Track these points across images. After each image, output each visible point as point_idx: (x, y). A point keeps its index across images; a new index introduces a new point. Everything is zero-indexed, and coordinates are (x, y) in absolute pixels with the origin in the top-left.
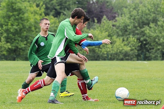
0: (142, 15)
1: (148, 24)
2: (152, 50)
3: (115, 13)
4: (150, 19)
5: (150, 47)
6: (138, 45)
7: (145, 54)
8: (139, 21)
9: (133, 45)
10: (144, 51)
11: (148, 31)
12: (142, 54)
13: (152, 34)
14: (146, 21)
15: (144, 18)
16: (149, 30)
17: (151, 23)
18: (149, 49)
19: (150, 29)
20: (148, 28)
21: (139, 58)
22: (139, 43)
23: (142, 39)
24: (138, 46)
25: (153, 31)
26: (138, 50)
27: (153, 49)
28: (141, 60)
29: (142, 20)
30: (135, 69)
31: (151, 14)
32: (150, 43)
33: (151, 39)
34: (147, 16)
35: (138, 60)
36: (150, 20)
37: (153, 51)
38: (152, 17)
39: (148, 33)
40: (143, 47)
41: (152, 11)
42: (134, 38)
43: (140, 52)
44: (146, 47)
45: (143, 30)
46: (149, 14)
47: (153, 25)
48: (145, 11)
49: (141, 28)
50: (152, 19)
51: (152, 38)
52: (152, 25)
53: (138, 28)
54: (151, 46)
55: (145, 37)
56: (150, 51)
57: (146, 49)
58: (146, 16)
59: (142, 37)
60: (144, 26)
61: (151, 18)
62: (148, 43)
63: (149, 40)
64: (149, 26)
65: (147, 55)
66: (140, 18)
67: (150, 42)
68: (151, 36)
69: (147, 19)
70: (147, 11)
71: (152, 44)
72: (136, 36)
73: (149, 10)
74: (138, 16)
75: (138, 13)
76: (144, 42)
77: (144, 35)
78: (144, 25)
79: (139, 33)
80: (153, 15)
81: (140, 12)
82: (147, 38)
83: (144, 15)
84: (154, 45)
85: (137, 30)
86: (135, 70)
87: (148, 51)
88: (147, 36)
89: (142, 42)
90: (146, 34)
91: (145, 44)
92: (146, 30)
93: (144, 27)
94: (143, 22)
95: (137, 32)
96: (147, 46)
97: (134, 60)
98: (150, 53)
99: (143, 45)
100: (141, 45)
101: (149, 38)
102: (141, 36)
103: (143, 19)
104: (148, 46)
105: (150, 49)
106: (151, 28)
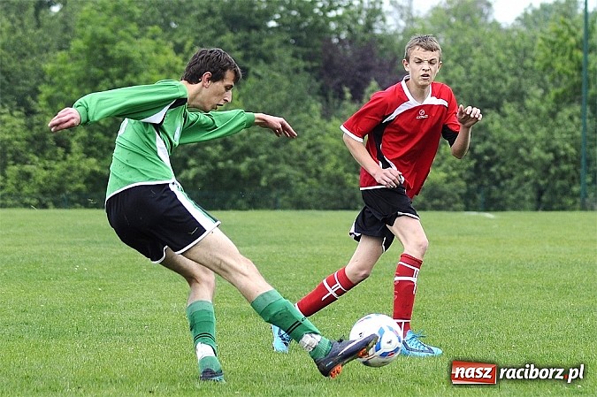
0: (481, 81)
1: (497, 106)
2: (507, 181)
4: (501, 91)
6: (467, 166)
7: (489, 193)
9: (455, 165)
10: (486, 182)
11: (497, 125)
12: (478, 192)
13: (509, 135)
14: (490, 98)
15: (486, 87)
16: (501, 123)
17: (505, 102)
18: (498, 177)
19: (503, 120)
20: (497, 116)
21: (471, 202)
22: (471, 159)
23: (479, 149)
24: (469, 169)
25: (511, 125)
26: (468, 181)
27: (511, 176)
28: (476, 209)
29: (480, 93)
30: (459, 235)
31: (507, 75)
32: (502, 160)
33: (504, 148)
34: (494, 82)
35: (467, 209)
36: (504, 94)
37: (510, 184)
38: (509, 84)
39: (498, 130)
40: (483, 170)
41: (508, 69)
43: (473, 186)
44: (492, 173)
46: (500, 77)
47: (512, 109)
48: (489, 69)
50: (508, 92)
51: (507, 145)
52: (509, 108)
55: (488, 144)
56: (502, 184)
57: (491, 176)
58: (490, 84)
59: (479, 143)
60: (486, 111)
61: (505, 89)
62: (497, 160)
63: (499, 151)
64: (498, 111)
65: (492, 196)
66: (474, 89)
67: (503, 157)
68: (505, 139)
69: (494, 93)
70: (494, 68)
73: (500, 65)
74: (470, 81)
75: (468, 73)
76: (486, 158)
77: (485, 139)
78: (487, 107)
80: (511, 80)
81: (475, 71)
82: (494, 147)
83: (485, 80)
84: (514, 167)
86: (461, 237)
87: (497, 184)
88: (493, 141)
89: (479, 157)
90: (490, 133)
91: (489, 164)
92: (492, 122)
93: (485, 114)
94: (482, 100)
96: (493, 169)
97: (455, 210)
98: (503, 189)
99: (481, 166)
100: (477, 165)
101: (499, 144)
102: (476, 140)
103: (483, 90)
104: (498, 169)
105: (503, 178)
106: (504, 115)
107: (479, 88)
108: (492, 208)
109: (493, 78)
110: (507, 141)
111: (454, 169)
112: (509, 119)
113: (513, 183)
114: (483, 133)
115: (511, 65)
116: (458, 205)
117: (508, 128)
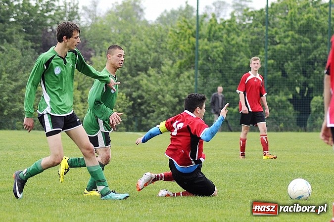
0: (136, 55)
1: (145, 70)
2: (151, 114)
3: (90, 50)
4: (148, 61)
5: (148, 108)
6: (128, 105)
7: (141, 121)
8: (130, 63)
9: (120, 105)
10: (139, 115)
11: (145, 81)
12: (134, 121)
13: (152, 87)
14: (142, 65)
15: (139, 58)
16: (147, 80)
17: (150, 68)
18: (146, 112)
19: (149, 78)
20: (146, 76)
21: (130, 126)
22: (130, 101)
23: (135, 95)
24: (129, 107)
25: (154, 82)
26: (128, 114)
27: (153, 111)
28: (132, 130)
29: (135, 62)
30: (121, 145)
31: (151, 52)
32: (148, 102)
33: (149, 94)
34: (144, 56)
35: (127, 131)
36: (149, 63)
37: (153, 116)
38: (152, 57)
39: (146, 85)
40: (137, 108)
41: (152, 48)
42: (121, 94)
43: (131, 117)
44: (142, 109)
45: (136, 79)
46: (147, 53)
47: (154, 72)
48: (141, 48)
49: (133, 76)
50: (152, 62)
51: (151, 93)
52: (152, 71)
53: (129, 76)
54: (150, 107)
55: (140, 92)
56: (148, 115)
57: (142, 111)
58: (142, 57)
59: (134, 92)
60: (139, 73)
61: (150, 60)
62: (145, 102)
63: (146, 97)
64: (146, 73)
65: (143, 123)
66: (132, 59)
67: (149, 100)
68: (149, 89)
69: (144, 62)
70: (144, 48)
71: (152, 104)
72: (125, 90)
73: (147, 46)
74: (129, 55)
75: (129, 50)
76: (139, 101)
77: (138, 89)
78: (139, 71)
79: (130, 84)
80: (154, 55)
81: (132, 49)
82: (144, 94)
83: (139, 54)
84: (155, 106)
85: (127, 79)
86: (122, 146)
87: (145, 116)
88: (143, 91)
89: (134, 100)
90: (141, 86)
91: (141, 104)
92: (142, 80)
93: (138, 75)
94: (137, 66)
95: (126, 82)
96: (143, 107)
97: (120, 131)
98: (148, 118)
99: (136, 105)
100: (133, 105)
101: (146, 92)
102: (133, 90)
103: (137, 60)
104: (145, 107)
105: (149, 112)
106: (150, 76)
107: (135, 59)
108: (142, 130)
109: (143, 53)
110: (151, 91)
111: (120, 107)
112: (152, 78)
113: (155, 115)
114: (137, 86)
115: (153, 46)
116: (122, 128)
117: (152, 83)
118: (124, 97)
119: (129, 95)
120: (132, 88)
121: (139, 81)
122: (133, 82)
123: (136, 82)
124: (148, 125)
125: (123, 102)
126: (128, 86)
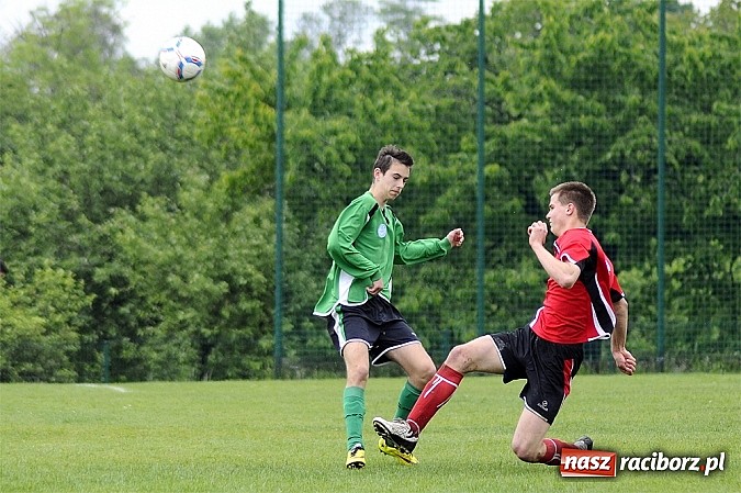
0: (103, 159)
1: (132, 202)
2: (149, 329)
4: (138, 177)
5: (141, 313)
6: (80, 304)
7: (119, 349)
8: (87, 184)
9: (59, 304)
10: (113, 332)
11: (130, 235)
12: (100, 350)
13: (151, 251)
14: (120, 187)
15: (114, 169)
16: (137, 231)
17: (144, 194)
18: (133, 323)
19: (141, 224)
20: (132, 219)
21: (87, 367)
22: (87, 293)
23: (100, 275)
24: (85, 310)
25: (155, 235)
26: (82, 330)
27: (156, 322)
28: (95, 378)
29: (101, 180)
31: (147, 151)
32: (141, 294)
33: (143, 273)
34: (126, 161)
35: (80, 380)
36: (143, 181)
37: (153, 334)
38: (150, 166)
39: (133, 244)
40: (108, 312)
41: (149, 139)
42: (61, 272)
43: (91, 338)
44: (123, 316)
45: (103, 229)
47: (157, 207)
48: (116, 139)
49: (96, 220)
50: (149, 180)
52: (150, 206)
53: (83, 220)
54: (146, 309)
55: (116, 266)
56: (140, 332)
57: (122, 322)
58: (120, 164)
59: (100, 265)
60: (112, 210)
61: (144, 172)
62: (132, 294)
63: (135, 279)
64: (134, 210)
65: (124, 354)
66: (92, 173)
67: (142, 289)
68: (144, 257)
69: (126, 179)
70: (126, 137)
71: (150, 300)
72: (75, 260)
73: (135, 133)
74: (84, 161)
75: (83, 147)
76: (113, 291)
77: (111, 257)
78: (115, 205)
79: (87, 243)
80: (155, 158)
81: (93, 144)
82: (127, 272)
83: (111, 157)
84: (160, 305)
85: (79, 229)
87: (131, 333)
88: (125, 262)
89: (99, 289)
90: (120, 250)
91: (119, 301)
92: (122, 231)
93: (110, 216)
94: (105, 192)
95: (75, 238)
96: (124, 310)
97: (60, 381)
98: (140, 341)
99: (104, 304)
100: (97, 303)
101: (134, 268)
102: (96, 259)
103: (107, 175)
104: (132, 311)
105: (142, 323)
106: (143, 218)
107: (100, 172)
108: (123, 377)
109: (123, 154)
110: (147, 263)
111: (58, 311)
112: (151, 225)
113: (160, 331)
114: (108, 249)
115: (153, 133)
116: (65, 372)
117: (150, 240)
118: (70, 282)
119: (84, 275)
120: (94, 253)
121: (113, 232)
122: (96, 238)
123: (104, 239)
124: (139, 360)
125: (66, 296)
126: (81, 251)
